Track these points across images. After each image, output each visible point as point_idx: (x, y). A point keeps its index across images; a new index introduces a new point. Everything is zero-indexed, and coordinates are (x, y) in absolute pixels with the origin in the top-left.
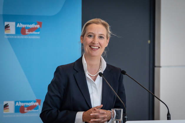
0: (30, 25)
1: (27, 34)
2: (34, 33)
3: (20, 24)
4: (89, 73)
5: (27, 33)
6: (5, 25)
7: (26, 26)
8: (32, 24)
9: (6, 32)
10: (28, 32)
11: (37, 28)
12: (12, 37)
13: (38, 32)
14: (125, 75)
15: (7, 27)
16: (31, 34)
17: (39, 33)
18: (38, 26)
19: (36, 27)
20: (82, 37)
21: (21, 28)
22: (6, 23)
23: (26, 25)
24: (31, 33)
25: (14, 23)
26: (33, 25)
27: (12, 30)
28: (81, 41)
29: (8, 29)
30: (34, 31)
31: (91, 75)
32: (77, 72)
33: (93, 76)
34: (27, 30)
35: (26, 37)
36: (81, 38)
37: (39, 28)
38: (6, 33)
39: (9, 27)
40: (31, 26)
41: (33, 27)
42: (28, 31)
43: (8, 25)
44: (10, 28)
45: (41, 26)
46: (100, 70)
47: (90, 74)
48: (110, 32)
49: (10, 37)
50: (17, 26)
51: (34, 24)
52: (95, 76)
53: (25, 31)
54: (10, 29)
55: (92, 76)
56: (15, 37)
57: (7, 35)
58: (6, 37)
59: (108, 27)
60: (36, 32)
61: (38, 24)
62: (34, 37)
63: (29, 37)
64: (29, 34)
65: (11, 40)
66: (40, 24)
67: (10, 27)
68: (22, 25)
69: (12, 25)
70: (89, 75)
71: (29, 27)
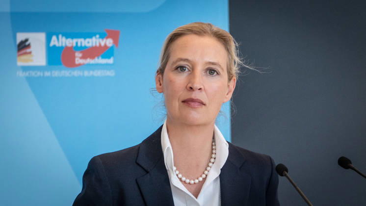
0: (88, 40)
1: (80, 65)
2: (99, 60)
3: (60, 36)
4: (180, 176)
5: (78, 61)
6: (18, 41)
7: (77, 43)
8: (91, 37)
9: (22, 62)
10: (81, 58)
11: (106, 46)
12: (39, 74)
13: (109, 58)
14: (350, 170)
15: (23, 46)
16: (89, 65)
17: (111, 61)
18: (109, 42)
19: (103, 44)
20: (160, 76)
21: (62, 47)
22: (21, 37)
23: (75, 41)
24: (89, 61)
25: (42, 37)
26: (94, 39)
27: (38, 56)
28: (158, 85)
29: (26, 53)
30: (98, 56)
31: (188, 181)
32: (147, 172)
33: (192, 182)
34: (78, 55)
35: (76, 73)
36: (156, 79)
37: (112, 47)
38: (20, 63)
39: (29, 46)
40: (88, 42)
41: (94, 45)
42: (80, 55)
43: (27, 40)
44: (31, 49)
45: (116, 42)
46: (210, 164)
47: (184, 179)
48: (237, 59)
49: (33, 73)
50: (52, 44)
51: (98, 36)
52: (197, 181)
53: (74, 57)
54: (33, 53)
55: (189, 183)
56: (47, 74)
57: (25, 69)
58: (21, 74)
59: (230, 46)
60: (103, 58)
61: (107, 38)
62: (98, 73)
63: (86, 73)
64: (83, 64)
65: (36, 83)
66: (114, 35)
67: (32, 45)
68: (64, 39)
69: (37, 40)
70: (180, 179)
71: (83, 45)
